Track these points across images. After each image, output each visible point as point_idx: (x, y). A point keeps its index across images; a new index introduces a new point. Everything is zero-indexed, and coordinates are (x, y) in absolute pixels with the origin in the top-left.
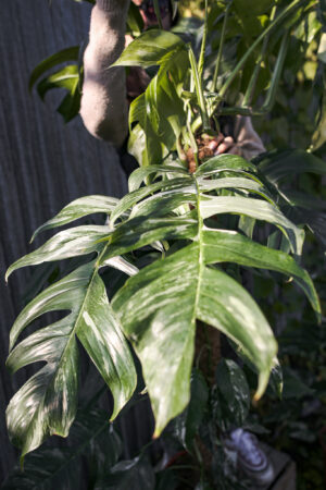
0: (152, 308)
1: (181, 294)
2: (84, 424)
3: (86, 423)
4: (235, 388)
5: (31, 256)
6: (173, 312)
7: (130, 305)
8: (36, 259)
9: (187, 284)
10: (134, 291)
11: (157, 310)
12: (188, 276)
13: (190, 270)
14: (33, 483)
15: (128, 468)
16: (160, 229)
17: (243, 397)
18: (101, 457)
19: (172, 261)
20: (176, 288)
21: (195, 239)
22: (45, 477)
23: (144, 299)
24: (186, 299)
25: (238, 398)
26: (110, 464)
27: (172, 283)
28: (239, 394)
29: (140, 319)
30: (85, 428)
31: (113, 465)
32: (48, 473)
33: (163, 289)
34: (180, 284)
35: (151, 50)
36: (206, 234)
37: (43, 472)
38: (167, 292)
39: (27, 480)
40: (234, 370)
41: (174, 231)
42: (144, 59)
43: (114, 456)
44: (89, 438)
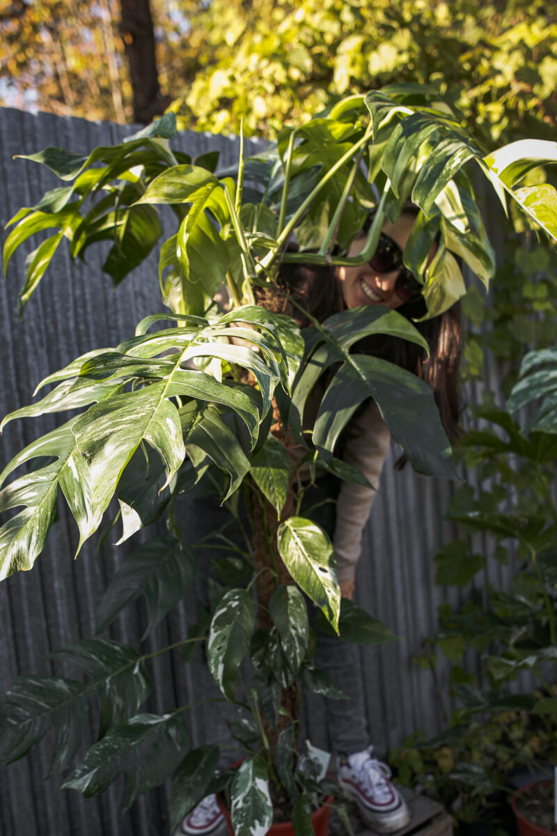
0: (108, 432)
1: (136, 421)
2: (101, 659)
3: (104, 658)
4: (291, 619)
5: (32, 408)
6: (124, 436)
7: (90, 428)
8: (35, 411)
9: (144, 414)
10: (96, 417)
11: (111, 434)
12: (147, 407)
13: (151, 402)
14: (27, 714)
15: (153, 722)
16: (132, 366)
17: (300, 631)
18: (118, 700)
19: (137, 394)
20: (134, 417)
21: (165, 378)
22: (41, 709)
23: (102, 425)
24: (138, 425)
25: (293, 632)
26: (129, 712)
27: (130, 412)
28: (295, 628)
29: (95, 439)
30: (101, 663)
31: (132, 716)
32: (47, 707)
33: (122, 416)
34: (138, 413)
35: (179, 186)
36: (178, 374)
37: (42, 704)
38: (124, 419)
39: (20, 709)
40: (294, 598)
41: (146, 369)
42: (169, 196)
43: (135, 703)
44: (106, 675)
